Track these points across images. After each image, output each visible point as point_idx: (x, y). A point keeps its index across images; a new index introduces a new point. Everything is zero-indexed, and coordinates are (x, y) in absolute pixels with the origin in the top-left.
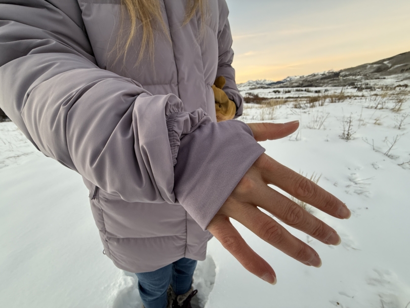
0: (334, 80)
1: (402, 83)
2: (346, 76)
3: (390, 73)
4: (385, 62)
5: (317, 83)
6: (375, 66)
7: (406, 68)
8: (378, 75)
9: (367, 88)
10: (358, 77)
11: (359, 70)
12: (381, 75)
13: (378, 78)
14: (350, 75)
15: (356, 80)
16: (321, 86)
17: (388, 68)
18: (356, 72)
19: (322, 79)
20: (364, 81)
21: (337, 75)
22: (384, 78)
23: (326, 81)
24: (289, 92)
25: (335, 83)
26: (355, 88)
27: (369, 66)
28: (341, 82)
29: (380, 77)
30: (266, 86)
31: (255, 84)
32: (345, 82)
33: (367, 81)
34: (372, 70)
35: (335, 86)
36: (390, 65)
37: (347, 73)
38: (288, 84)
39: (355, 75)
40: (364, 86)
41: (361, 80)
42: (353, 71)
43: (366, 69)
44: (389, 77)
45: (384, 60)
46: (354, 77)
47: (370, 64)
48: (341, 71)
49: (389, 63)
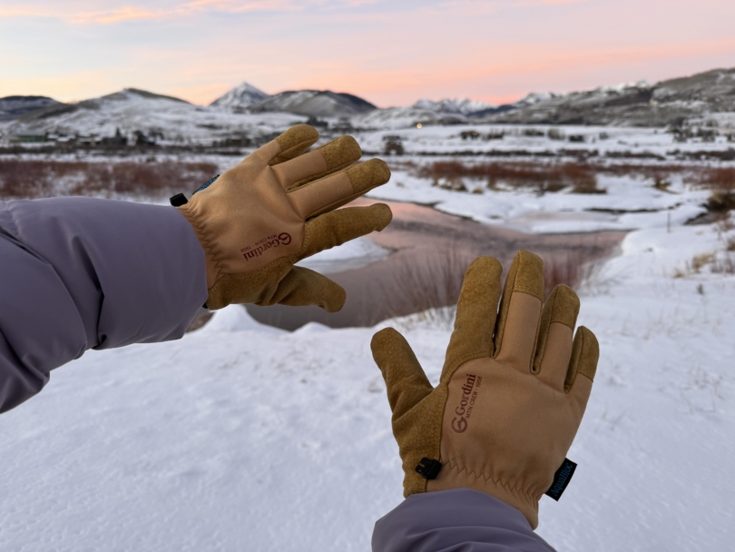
0: (636, 109)
2: (668, 98)
5: (595, 114)
9: (701, 134)
10: (696, 104)
11: (697, 86)
14: (678, 97)
15: (689, 111)
18: (692, 90)
19: (608, 104)
20: (708, 116)
21: (644, 94)
23: (617, 110)
24: (499, 136)
25: (639, 117)
27: (722, 76)
28: (653, 116)
31: (434, 110)
32: (663, 116)
33: (717, 116)
34: (729, 88)
37: (671, 92)
39: (689, 97)
41: (702, 111)
42: (684, 87)
43: (714, 84)
46: (684, 104)
47: (724, 71)
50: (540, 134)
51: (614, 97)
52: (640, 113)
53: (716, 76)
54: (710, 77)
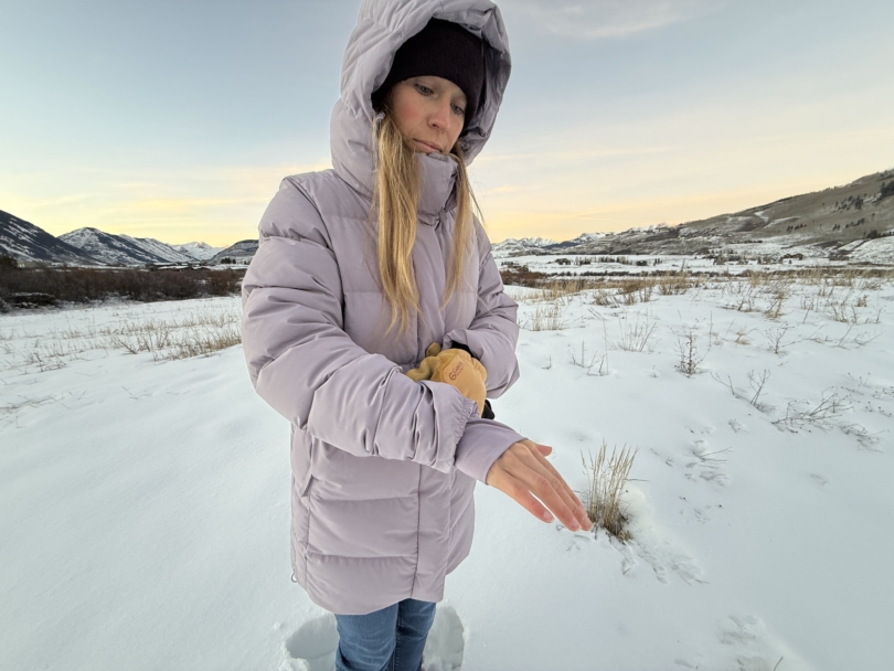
0: (670, 242)
1: (792, 252)
2: (690, 235)
3: (770, 233)
4: (758, 214)
5: (639, 247)
6: (740, 219)
7: (795, 225)
8: (748, 235)
9: (732, 259)
10: (714, 238)
11: (712, 226)
12: (754, 236)
13: (751, 242)
14: (698, 234)
15: (710, 243)
16: (648, 254)
17: (763, 224)
18: (709, 229)
19: (647, 240)
20: (725, 247)
21: (674, 233)
22: (760, 242)
23: (655, 243)
24: (587, 262)
25: (672, 248)
26: (711, 257)
27: (730, 219)
28: (683, 247)
29: (753, 240)
30: (542, 251)
31: (519, 245)
32: (691, 247)
33: (731, 246)
34: (737, 227)
35: (674, 254)
36: (766, 219)
37: (693, 231)
38: (585, 247)
39: (707, 234)
40: (725, 255)
41: (719, 243)
42: (704, 227)
43: (725, 224)
44: (768, 239)
45: (755, 210)
46: (705, 238)
47: (731, 215)
48: (681, 226)
49: (763, 215)
50: (612, 261)
51: (652, 235)
52: (672, 245)
53: (726, 219)
54: (722, 219)
